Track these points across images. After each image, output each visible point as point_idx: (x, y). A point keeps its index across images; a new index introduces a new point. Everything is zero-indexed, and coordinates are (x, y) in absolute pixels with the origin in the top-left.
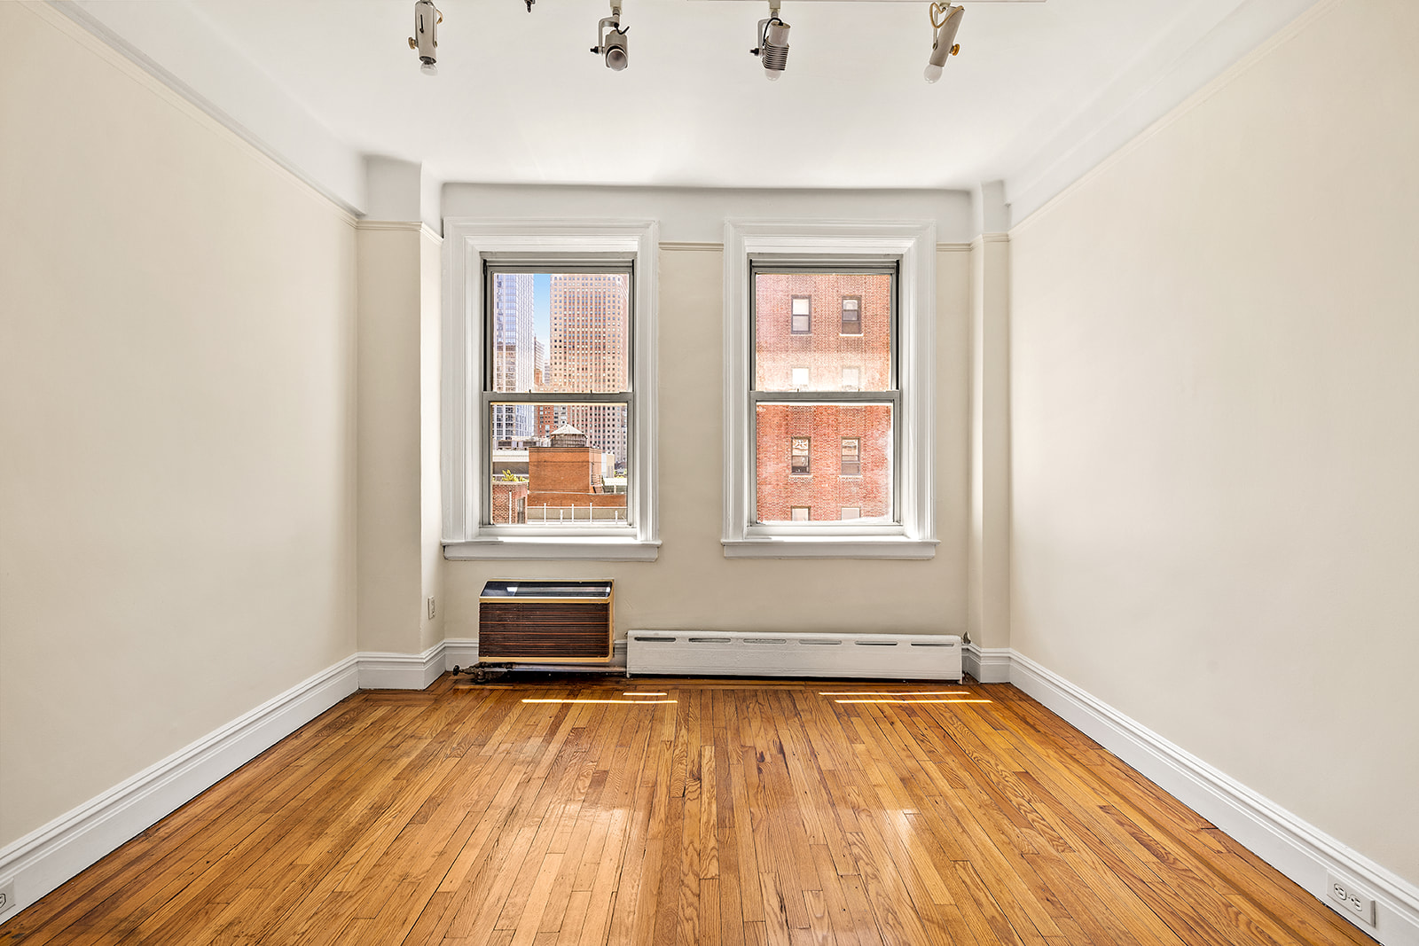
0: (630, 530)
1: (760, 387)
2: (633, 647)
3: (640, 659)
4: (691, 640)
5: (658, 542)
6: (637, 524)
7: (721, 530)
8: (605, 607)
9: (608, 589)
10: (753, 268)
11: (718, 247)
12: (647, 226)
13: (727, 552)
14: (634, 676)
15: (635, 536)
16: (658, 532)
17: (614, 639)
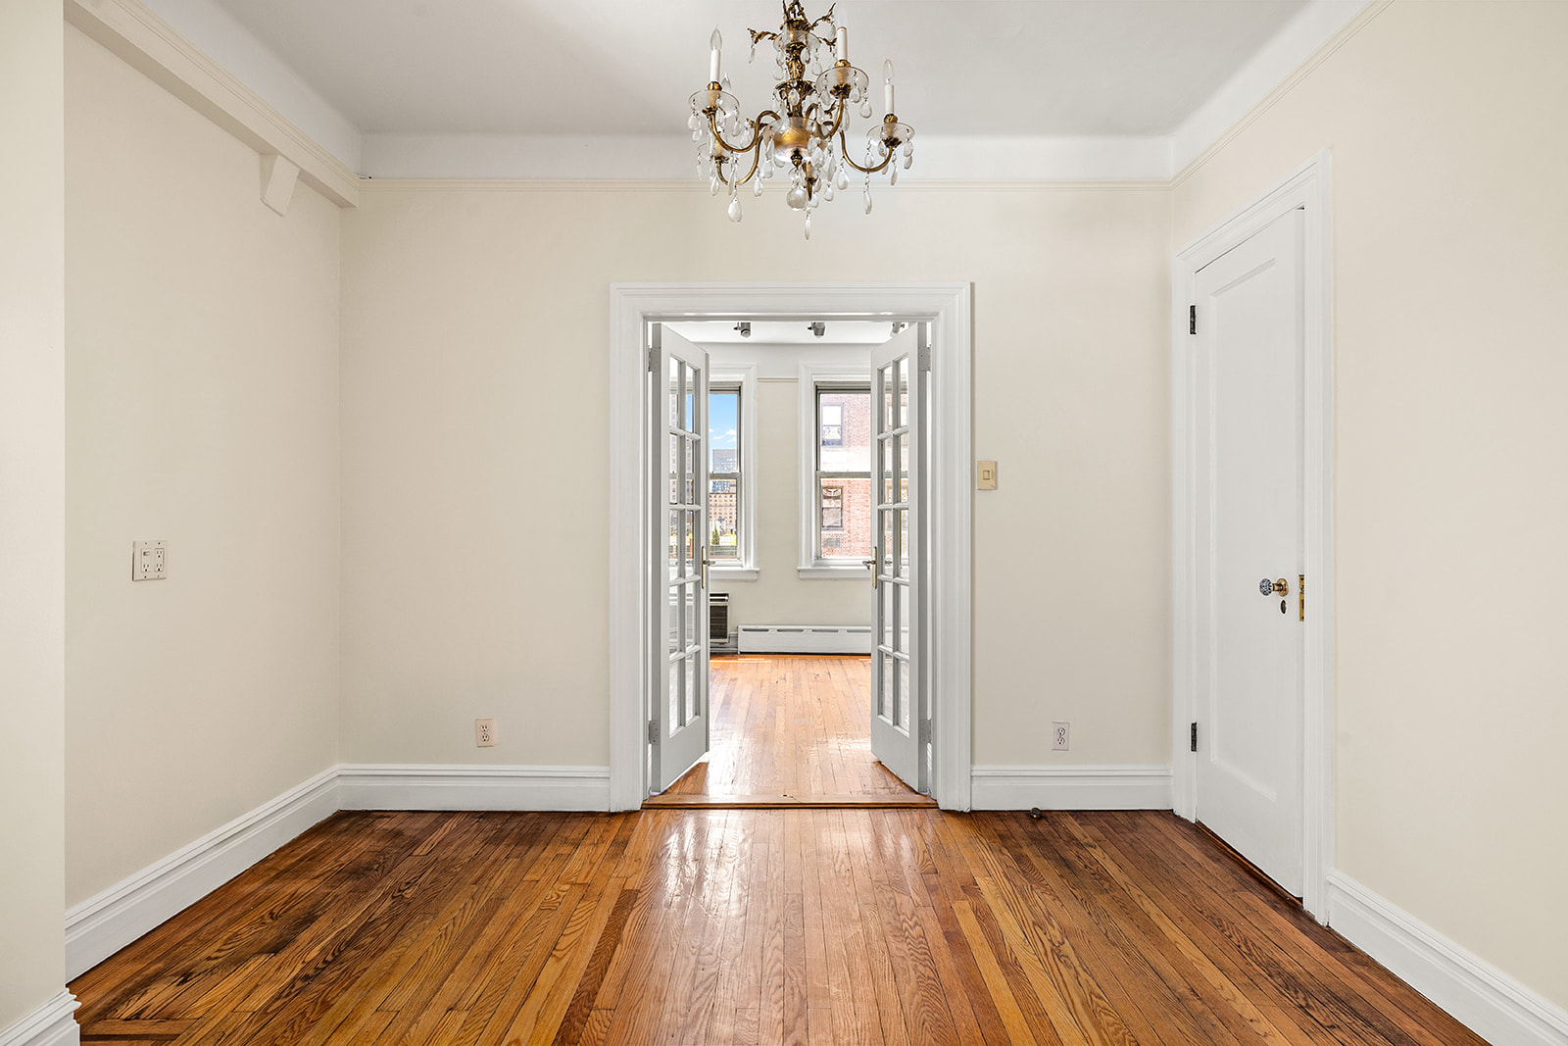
0: (738, 562)
1: (823, 468)
2: (742, 635)
3: (746, 642)
4: (778, 631)
5: (758, 569)
6: (743, 558)
7: (798, 561)
8: (726, 607)
9: (726, 598)
10: (818, 390)
11: (796, 380)
12: (750, 368)
13: (802, 576)
14: (741, 653)
15: (742, 566)
16: (757, 562)
17: (730, 632)
